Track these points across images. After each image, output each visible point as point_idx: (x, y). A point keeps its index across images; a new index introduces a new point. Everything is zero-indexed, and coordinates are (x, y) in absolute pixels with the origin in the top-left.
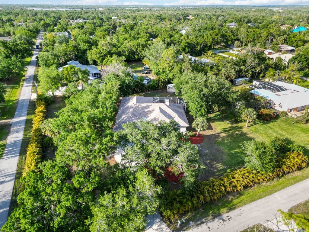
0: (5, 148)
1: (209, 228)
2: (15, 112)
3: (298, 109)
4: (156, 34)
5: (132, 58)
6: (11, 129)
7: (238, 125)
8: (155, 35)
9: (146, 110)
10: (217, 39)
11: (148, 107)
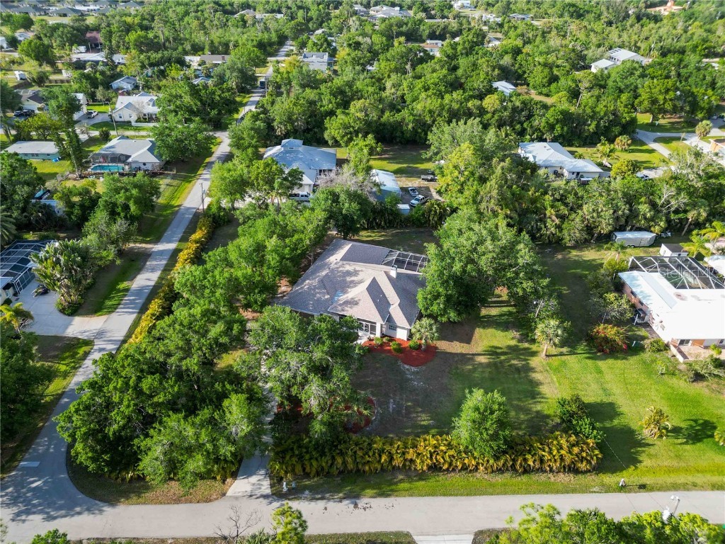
0: (125, 295)
1: (326, 509)
2: (165, 231)
3: (706, 344)
4: (520, 71)
5: (420, 137)
6: (148, 263)
7: (531, 346)
8: (516, 72)
9: (348, 279)
10: (664, 104)
11: (356, 273)
